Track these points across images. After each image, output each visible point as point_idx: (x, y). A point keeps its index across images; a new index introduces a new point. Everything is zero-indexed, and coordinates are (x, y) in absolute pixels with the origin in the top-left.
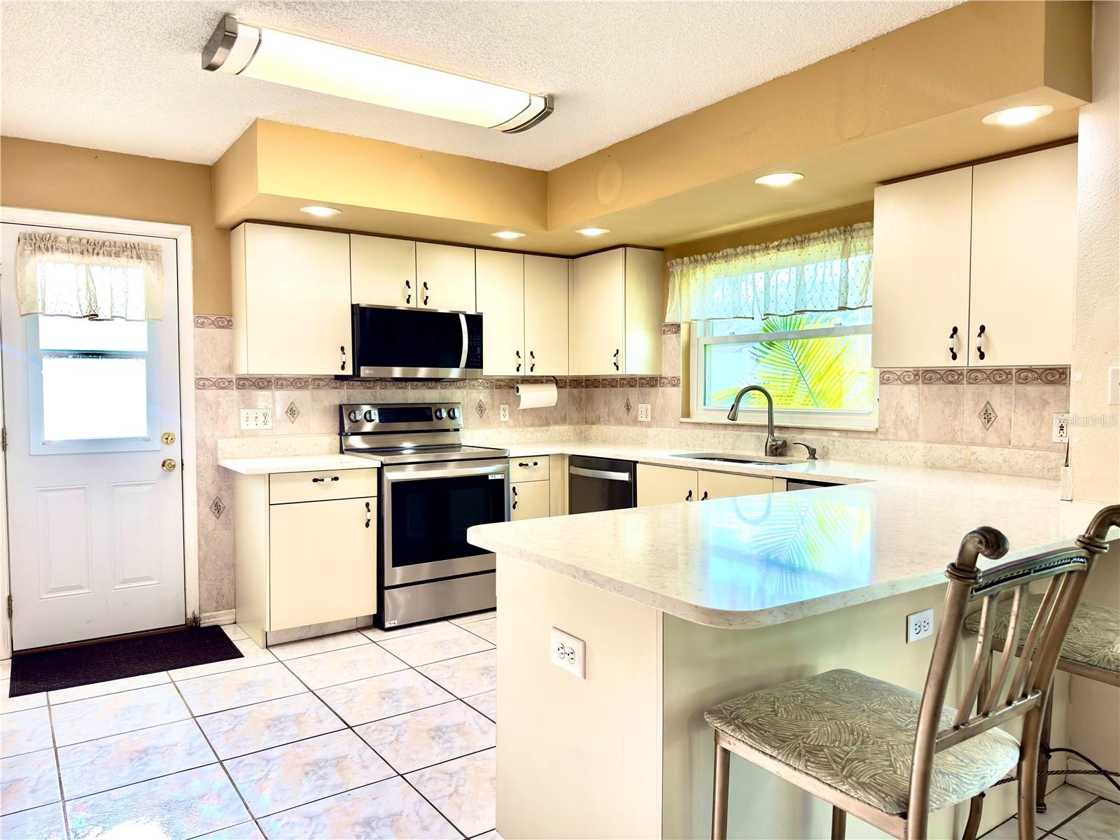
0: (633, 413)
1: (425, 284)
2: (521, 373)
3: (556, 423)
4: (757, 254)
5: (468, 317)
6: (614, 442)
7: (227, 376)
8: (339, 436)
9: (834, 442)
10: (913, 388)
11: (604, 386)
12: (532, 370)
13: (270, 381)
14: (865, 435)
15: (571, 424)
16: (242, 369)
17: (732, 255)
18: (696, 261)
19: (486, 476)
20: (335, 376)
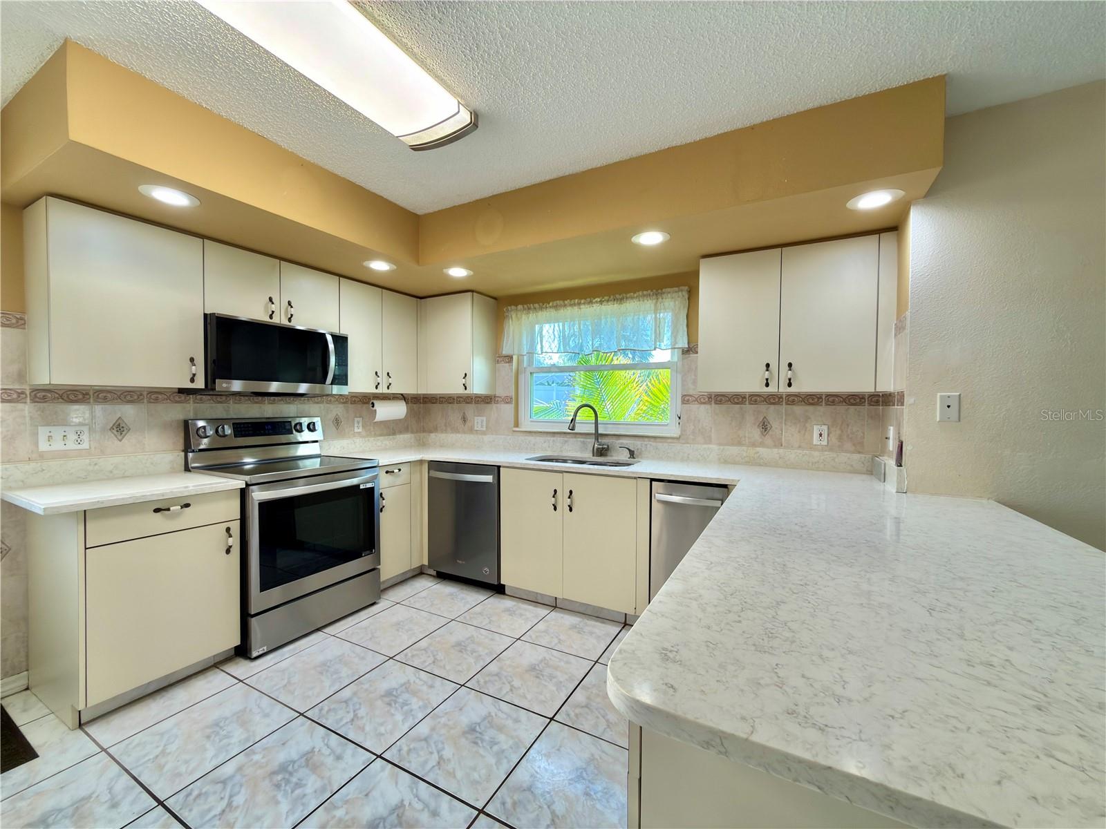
0: (469, 424)
1: (289, 303)
2: (380, 391)
3: (401, 432)
4: (582, 306)
5: (335, 337)
6: (452, 446)
7: (16, 386)
8: (183, 453)
9: (646, 445)
10: (708, 406)
11: (441, 402)
12: (388, 388)
13: (87, 394)
14: (669, 440)
15: (412, 432)
16: (43, 378)
17: (561, 306)
18: (529, 309)
19: (358, 486)
20: (179, 389)
